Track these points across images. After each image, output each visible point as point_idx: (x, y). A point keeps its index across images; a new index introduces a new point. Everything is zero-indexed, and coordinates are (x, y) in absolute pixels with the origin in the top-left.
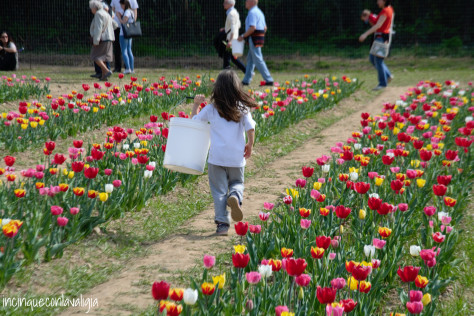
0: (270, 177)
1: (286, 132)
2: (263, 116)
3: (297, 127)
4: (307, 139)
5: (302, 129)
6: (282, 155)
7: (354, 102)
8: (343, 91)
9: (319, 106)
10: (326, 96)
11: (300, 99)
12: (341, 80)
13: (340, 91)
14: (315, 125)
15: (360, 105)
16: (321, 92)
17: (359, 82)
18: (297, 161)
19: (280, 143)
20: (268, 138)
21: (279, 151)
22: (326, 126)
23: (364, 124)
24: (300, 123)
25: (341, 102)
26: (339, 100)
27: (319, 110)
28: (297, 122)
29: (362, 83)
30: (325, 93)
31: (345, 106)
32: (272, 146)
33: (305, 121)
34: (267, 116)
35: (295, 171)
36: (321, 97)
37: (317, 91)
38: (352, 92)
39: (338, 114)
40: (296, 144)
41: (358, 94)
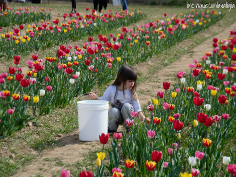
0: (154, 82)
1: (173, 48)
2: (159, 38)
3: (180, 44)
4: (184, 53)
5: (183, 46)
6: (166, 65)
7: (218, 27)
8: (212, 20)
9: (196, 30)
10: (200, 24)
11: (184, 26)
12: (211, 13)
13: (209, 20)
14: (191, 43)
15: (221, 29)
16: (197, 21)
17: (223, 14)
18: (173, 70)
19: (167, 56)
20: (160, 52)
21: (166, 62)
22: (198, 44)
23: (215, 46)
24: (183, 42)
25: (210, 28)
26: (209, 26)
27: (195, 33)
28: (181, 41)
29: (224, 15)
30: (200, 21)
31: (212, 30)
32: (162, 58)
33: (186, 40)
34: (161, 38)
35: (170, 78)
36: (197, 24)
37: (195, 21)
38: (218, 21)
39: (207, 35)
40: (177, 57)
41: (221, 22)
